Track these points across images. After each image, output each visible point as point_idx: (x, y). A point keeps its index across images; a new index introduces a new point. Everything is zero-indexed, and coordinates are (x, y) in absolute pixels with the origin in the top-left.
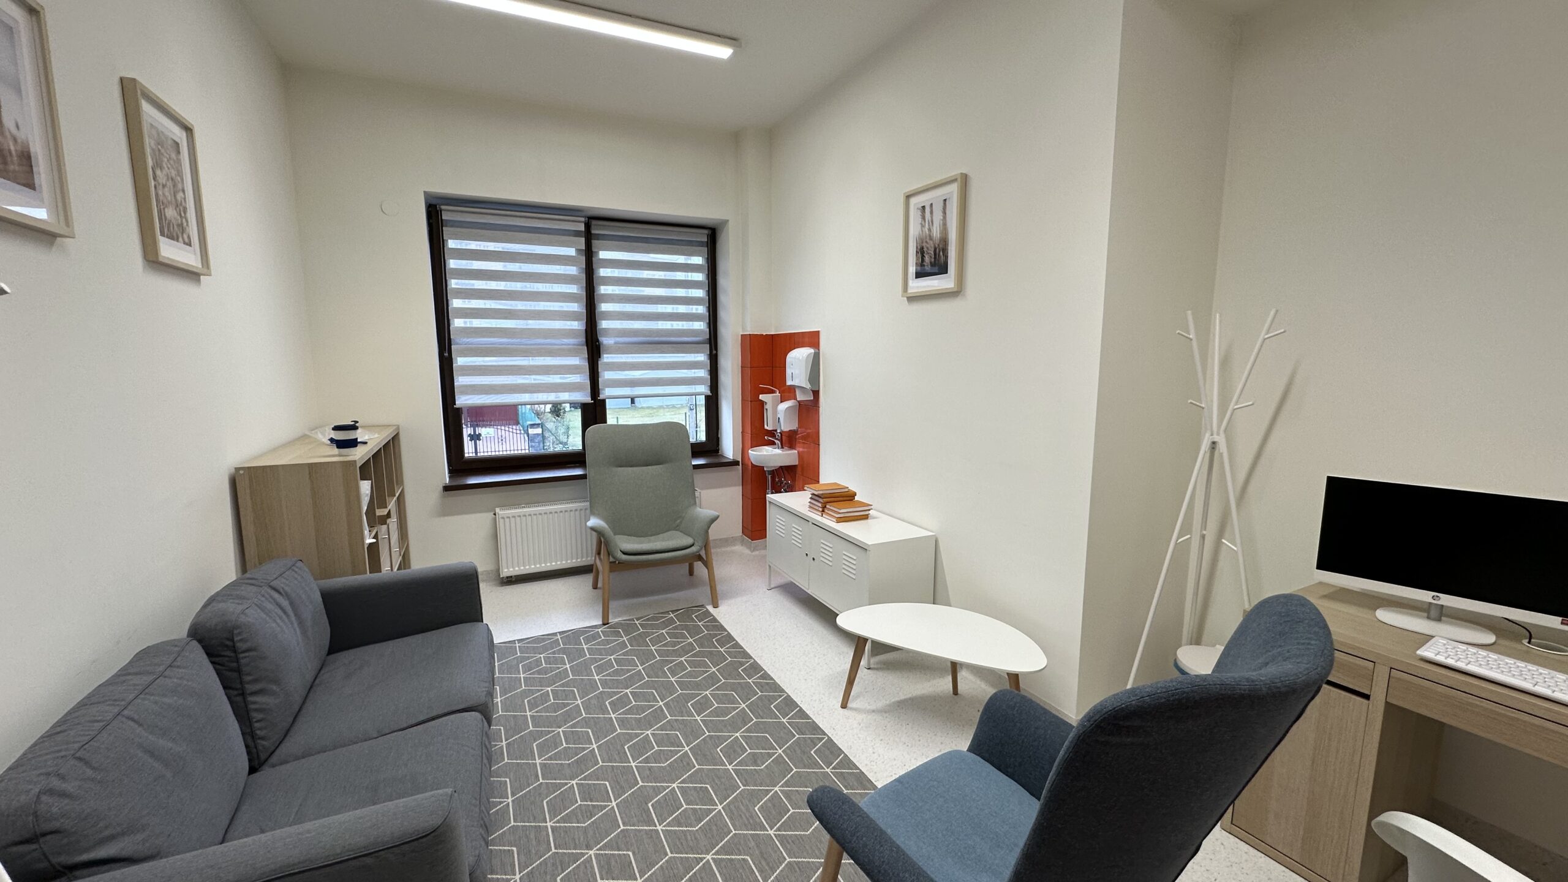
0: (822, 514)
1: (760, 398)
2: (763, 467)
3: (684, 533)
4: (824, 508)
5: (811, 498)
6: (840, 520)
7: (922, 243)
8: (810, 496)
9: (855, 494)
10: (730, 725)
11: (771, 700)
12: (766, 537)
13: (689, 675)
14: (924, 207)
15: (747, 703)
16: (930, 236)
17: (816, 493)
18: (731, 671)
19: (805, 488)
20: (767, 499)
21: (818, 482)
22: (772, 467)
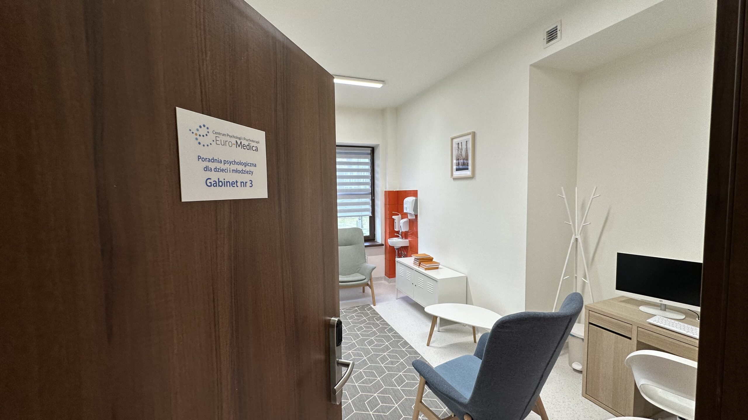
0: (419, 267)
1: (393, 217)
2: (394, 247)
3: (361, 274)
4: (420, 264)
5: (414, 260)
6: (426, 269)
7: (458, 157)
8: (414, 259)
9: (433, 258)
10: (382, 350)
11: (399, 341)
12: (395, 277)
13: (365, 331)
14: (458, 143)
15: (389, 343)
16: (461, 155)
17: (416, 258)
18: (382, 330)
19: (412, 256)
20: (396, 260)
21: (417, 253)
22: (398, 247)
